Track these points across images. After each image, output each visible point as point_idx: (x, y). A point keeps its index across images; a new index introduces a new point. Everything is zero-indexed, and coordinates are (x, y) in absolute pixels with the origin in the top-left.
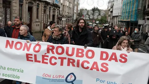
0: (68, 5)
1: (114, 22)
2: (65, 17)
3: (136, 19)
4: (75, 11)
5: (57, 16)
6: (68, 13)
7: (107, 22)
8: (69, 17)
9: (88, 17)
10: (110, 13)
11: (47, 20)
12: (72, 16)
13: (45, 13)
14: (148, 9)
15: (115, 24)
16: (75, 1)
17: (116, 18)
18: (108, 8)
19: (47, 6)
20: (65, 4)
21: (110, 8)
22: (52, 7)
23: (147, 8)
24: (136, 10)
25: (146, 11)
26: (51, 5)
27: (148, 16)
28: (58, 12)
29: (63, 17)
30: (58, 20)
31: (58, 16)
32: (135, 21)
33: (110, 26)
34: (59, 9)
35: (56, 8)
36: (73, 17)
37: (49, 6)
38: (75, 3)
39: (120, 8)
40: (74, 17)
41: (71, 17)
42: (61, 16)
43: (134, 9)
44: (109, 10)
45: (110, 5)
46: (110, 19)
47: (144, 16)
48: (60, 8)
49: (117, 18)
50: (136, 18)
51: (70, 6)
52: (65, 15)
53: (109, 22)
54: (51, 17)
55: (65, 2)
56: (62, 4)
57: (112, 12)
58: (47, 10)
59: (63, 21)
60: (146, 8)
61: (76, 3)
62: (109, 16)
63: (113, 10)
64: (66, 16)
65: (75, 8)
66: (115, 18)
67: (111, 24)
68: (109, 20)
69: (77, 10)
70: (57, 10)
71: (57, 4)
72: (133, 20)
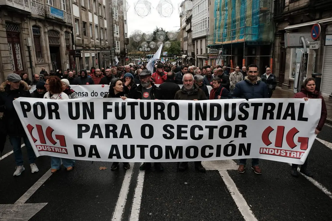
0: (96, 22)
1: (197, 49)
2: (94, 49)
3: (259, 35)
4: (115, 35)
5: (68, 47)
6: (101, 40)
7: (183, 51)
8: (102, 49)
9: (146, 46)
10: (185, 35)
11: (31, 62)
12: (111, 46)
13: (19, 42)
14: (290, 5)
15: (199, 53)
16: (114, 15)
17: (199, 42)
18: (181, 25)
19: (19, 22)
20: (88, 19)
21: (184, 24)
22: (45, 26)
23: (290, 3)
24: (253, 14)
25: (286, 10)
26: (40, 20)
27: (291, 24)
28: (67, 40)
29: (87, 48)
30: (72, 56)
31: (71, 49)
32: (257, 41)
33: (189, 58)
34: (69, 30)
35: (58, 29)
36: (114, 46)
37: (33, 23)
38: (114, 18)
39: (207, 19)
40: (117, 48)
41: (109, 47)
42: (81, 48)
43: (249, 12)
44: (184, 28)
45: (184, 19)
46: (188, 45)
47: (277, 28)
48: (71, 28)
49: (201, 41)
50: (257, 33)
51: (103, 25)
52: (90, 45)
53: (186, 51)
54: (47, 53)
55: (87, 16)
56: (77, 20)
57: (190, 31)
58: (25, 32)
59: (87, 58)
60: (286, 5)
61: (116, 18)
62: (186, 39)
63: (191, 26)
64: (95, 47)
65: (117, 29)
66: (197, 42)
67: (190, 54)
68: (185, 48)
69: (123, 33)
70: (63, 33)
71: (60, 17)
72: (249, 38)
